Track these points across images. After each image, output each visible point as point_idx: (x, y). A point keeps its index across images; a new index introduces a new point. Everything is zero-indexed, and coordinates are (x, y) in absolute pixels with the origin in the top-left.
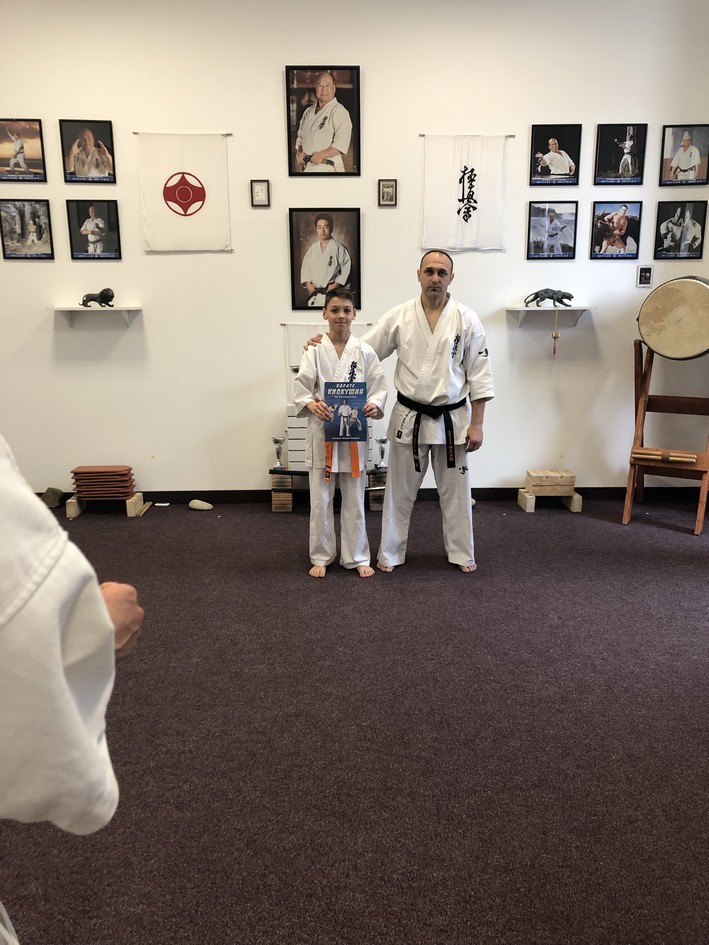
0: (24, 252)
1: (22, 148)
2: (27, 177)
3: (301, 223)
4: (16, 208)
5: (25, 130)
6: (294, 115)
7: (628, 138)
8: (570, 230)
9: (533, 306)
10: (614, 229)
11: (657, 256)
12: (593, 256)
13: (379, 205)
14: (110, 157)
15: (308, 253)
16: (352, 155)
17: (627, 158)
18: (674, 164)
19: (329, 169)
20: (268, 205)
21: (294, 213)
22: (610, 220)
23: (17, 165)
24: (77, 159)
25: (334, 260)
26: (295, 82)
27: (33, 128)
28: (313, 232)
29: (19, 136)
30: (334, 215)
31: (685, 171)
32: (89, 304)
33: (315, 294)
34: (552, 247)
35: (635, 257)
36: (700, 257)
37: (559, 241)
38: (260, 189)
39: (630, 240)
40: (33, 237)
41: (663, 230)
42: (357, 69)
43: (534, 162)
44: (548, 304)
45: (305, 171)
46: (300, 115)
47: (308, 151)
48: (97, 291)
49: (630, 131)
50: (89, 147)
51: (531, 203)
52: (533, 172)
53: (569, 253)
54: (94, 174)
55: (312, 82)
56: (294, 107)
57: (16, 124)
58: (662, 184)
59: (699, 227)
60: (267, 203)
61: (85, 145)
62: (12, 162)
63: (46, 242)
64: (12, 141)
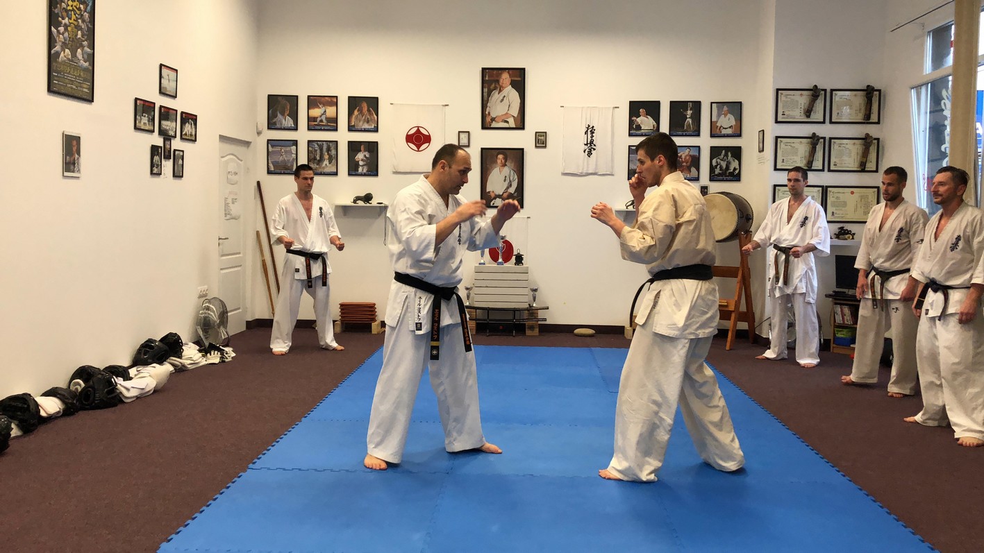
1: (325, 111)
3: (488, 156)
5: (328, 101)
6: (485, 94)
7: (689, 109)
9: (631, 208)
10: (683, 162)
11: (712, 179)
13: (536, 146)
14: (376, 117)
15: (492, 174)
16: (519, 118)
17: (690, 120)
18: (719, 124)
19: (506, 125)
21: (484, 150)
23: (321, 121)
24: (357, 117)
25: (508, 178)
26: (487, 77)
27: (332, 101)
28: (496, 162)
29: (324, 105)
31: (726, 128)
32: (357, 202)
33: (495, 198)
35: (697, 179)
38: (464, 137)
39: (693, 170)
40: (326, 162)
41: (714, 163)
42: (524, 69)
45: (492, 127)
46: (489, 95)
47: (493, 115)
48: (363, 194)
49: (691, 105)
50: (364, 111)
51: (629, 146)
54: (366, 126)
55: (497, 76)
56: (486, 90)
57: (323, 99)
58: (712, 136)
59: (737, 162)
60: (468, 145)
61: (362, 110)
62: (319, 119)
63: (334, 164)
64: (319, 108)
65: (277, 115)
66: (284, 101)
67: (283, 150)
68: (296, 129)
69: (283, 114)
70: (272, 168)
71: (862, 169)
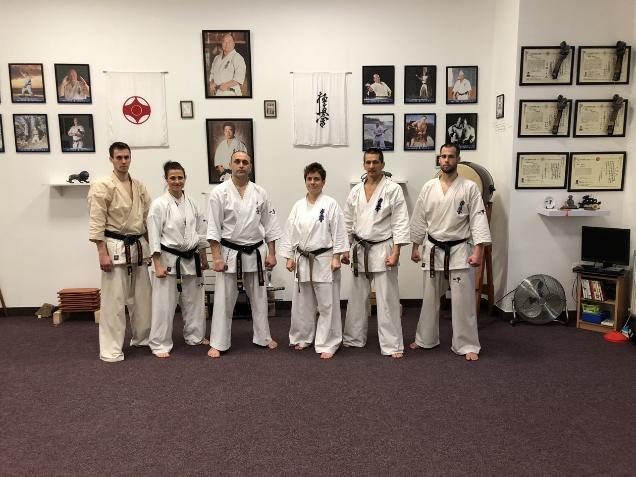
0: (31, 147)
1: (30, 81)
2: (32, 100)
3: (214, 128)
4: (25, 120)
5: (32, 69)
6: (208, 60)
7: (424, 74)
8: (390, 132)
10: (419, 131)
13: (265, 116)
14: (88, 87)
15: (219, 147)
17: (424, 86)
18: (455, 90)
19: (231, 94)
20: (192, 117)
21: (209, 122)
22: (416, 126)
23: (26, 92)
24: (66, 88)
26: (209, 40)
27: (38, 69)
28: (222, 134)
29: (28, 74)
30: (236, 123)
31: (462, 95)
32: (73, 181)
33: (224, 173)
34: (379, 143)
35: (433, 149)
36: (475, 149)
37: (383, 139)
38: (187, 107)
39: (429, 138)
40: (36, 138)
41: (450, 132)
42: (248, 31)
43: (365, 89)
45: (216, 95)
46: (212, 60)
47: (218, 83)
49: (426, 69)
50: (74, 81)
51: (364, 115)
52: (364, 95)
53: (390, 147)
54: (78, 97)
55: (220, 40)
56: (208, 55)
57: (26, 67)
58: (448, 103)
59: (473, 130)
60: (191, 116)
61: (72, 79)
62: (23, 90)
63: (45, 141)
64: (23, 77)
71: (610, 133)
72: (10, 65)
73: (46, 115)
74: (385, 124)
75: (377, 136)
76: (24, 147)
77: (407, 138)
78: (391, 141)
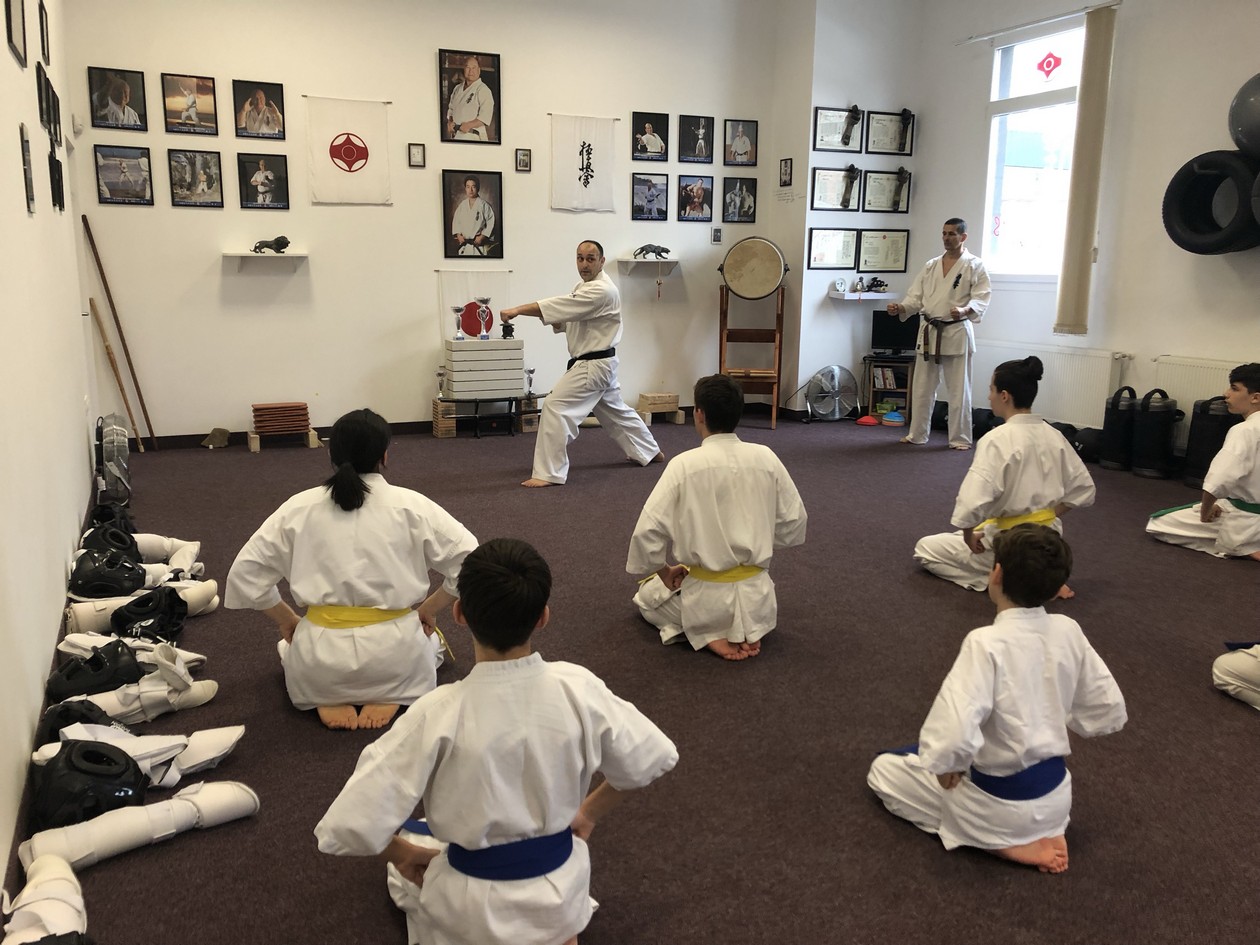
0: (194, 199)
1: (195, 102)
2: (198, 129)
3: (453, 184)
4: (187, 158)
6: (445, 90)
7: (701, 127)
8: (663, 197)
9: (640, 259)
10: (695, 197)
12: (680, 219)
13: (517, 170)
14: (281, 116)
15: (458, 209)
17: (701, 142)
18: (733, 149)
19: (475, 137)
20: (423, 166)
21: (446, 174)
22: (691, 190)
23: (189, 118)
24: (249, 115)
25: (481, 214)
26: (447, 63)
27: (206, 86)
28: (463, 191)
29: (191, 91)
31: (741, 155)
32: (262, 250)
33: (464, 244)
34: (651, 210)
35: (710, 220)
36: (754, 222)
37: (655, 206)
38: (416, 152)
39: (706, 207)
40: (203, 186)
41: (728, 200)
42: (498, 57)
43: (635, 141)
44: (651, 257)
45: (455, 138)
46: (451, 91)
47: (457, 121)
49: (702, 121)
50: (260, 106)
51: (634, 174)
52: (635, 149)
53: (663, 216)
54: (265, 130)
56: (446, 83)
58: (726, 164)
59: (752, 198)
60: (422, 164)
61: (257, 104)
62: (184, 115)
63: (216, 191)
64: (184, 96)
65: (108, 104)
66: (119, 80)
67: (124, 165)
68: (144, 128)
69: (118, 101)
70: (108, 195)
71: (895, 209)
72: (163, 75)
73: (219, 153)
74: (659, 187)
75: (649, 201)
76: (184, 198)
77: (682, 206)
78: (664, 209)
